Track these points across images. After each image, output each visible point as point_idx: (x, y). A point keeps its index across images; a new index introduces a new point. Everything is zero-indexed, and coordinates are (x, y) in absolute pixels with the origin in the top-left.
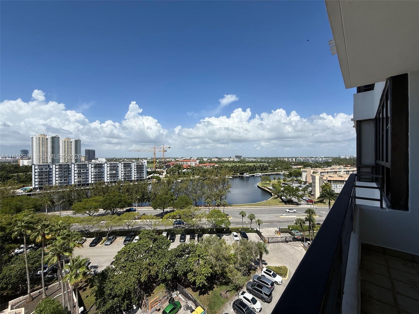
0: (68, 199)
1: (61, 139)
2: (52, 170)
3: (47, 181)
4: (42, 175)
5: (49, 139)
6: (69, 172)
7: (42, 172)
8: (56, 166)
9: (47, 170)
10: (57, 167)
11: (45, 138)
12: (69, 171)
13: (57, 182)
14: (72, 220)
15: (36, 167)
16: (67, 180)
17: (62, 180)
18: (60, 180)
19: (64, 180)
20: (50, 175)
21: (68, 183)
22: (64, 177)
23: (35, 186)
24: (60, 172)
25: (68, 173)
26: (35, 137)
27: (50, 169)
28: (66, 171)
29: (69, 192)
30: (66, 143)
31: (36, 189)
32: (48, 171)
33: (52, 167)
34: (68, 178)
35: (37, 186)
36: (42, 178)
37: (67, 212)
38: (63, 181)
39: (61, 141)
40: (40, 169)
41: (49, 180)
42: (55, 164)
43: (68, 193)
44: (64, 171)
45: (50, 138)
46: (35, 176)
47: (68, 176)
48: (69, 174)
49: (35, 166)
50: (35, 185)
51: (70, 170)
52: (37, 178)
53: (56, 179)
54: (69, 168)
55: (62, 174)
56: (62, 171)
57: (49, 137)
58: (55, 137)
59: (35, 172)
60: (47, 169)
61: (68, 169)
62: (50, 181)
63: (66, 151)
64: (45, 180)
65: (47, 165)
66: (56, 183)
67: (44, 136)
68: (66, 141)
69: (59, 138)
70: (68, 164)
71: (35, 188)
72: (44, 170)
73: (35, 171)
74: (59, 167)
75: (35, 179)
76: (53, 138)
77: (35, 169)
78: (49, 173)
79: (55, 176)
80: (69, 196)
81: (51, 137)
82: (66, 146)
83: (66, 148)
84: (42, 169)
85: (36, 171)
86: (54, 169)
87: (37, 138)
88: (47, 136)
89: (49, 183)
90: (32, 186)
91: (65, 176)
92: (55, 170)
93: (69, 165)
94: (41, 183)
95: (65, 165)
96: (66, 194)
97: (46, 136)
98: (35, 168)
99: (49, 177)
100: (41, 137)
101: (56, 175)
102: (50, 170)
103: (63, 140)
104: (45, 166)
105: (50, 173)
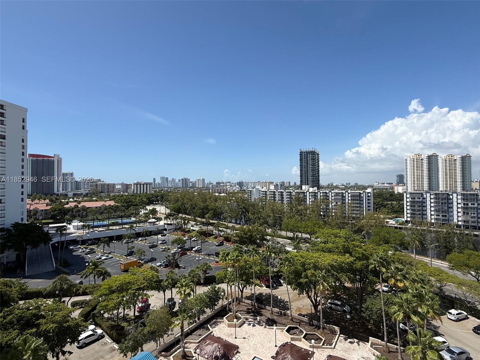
0: (445, 244)
1: (440, 158)
2: (426, 201)
3: (420, 214)
4: (414, 206)
5: (424, 160)
6: (450, 205)
7: (414, 202)
8: (431, 195)
9: (420, 200)
10: (432, 197)
11: (420, 159)
12: (448, 203)
13: (433, 217)
14: (445, 276)
15: (408, 196)
16: (446, 216)
17: (439, 216)
18: (437, 215)
19: (443, 216)
20: (423, 206)
21: (448, 220)
22: (442, 212)
23: (407, 219)
24: (436, 203)
25: (448, 206)
26: (408, 158)
27: (424, 198)
28: (445, 203)
29: (445, 234)
30: (448, 163)
31: (409, 222)
32: (422, 201)
33: (426, 197)
34: (448, 214)
35: (409, 219)
36: (414, 210)
37: (442, 262)
38: (441, 217)
39: (440, 160)
40: (412, 198)
41: (422, 213)
42: (430, 193)
43: (445, 236)
44: (442, 203)
45: (426, 158)
46: (407, 206)
47: (448, 210)
48: (449, 208)
49: (406, 195)
50: (407, 217)
51: (450, 201)
52: (409, 210)
53: (432, 214)
54: (449, 199)
55: (439, 207)
56: (439, 203)
57: (424, 157)
58: (432, 156)
59: (407, 202)
60: (420, 198)
61: (448, 201)
62: (424, 215)
63: (448, 173)
64: (418, 213)
65: (420, 193)
66: (431, 219)
67: (419, 156)
68: (448, 160)
69: (437, 156)
70: (448, 192)
71: (407, 222)
72: (416, 200)
73: (406, 200)
74: (435, 196)
75: (407, 210)
76: (429, 157)
77: (407, 198)
78: (422, 204)
79: (430, 209)
80: (446, 240)
81: (427, 156)
82: (448, 166)
83: (448, 169)
84: (415, 198)
85: (408, 200)
86: (428, 199)
87: (411, 159)
88: (423, 155)
89: (422, 217)
90: (404, 218)
91: (444, 210)
92: (430, 201)
93: (448, 195)
94: (413, 216)
95: (443, 194)
96: (442, 236)
97: (421, 155)
98: (406, 196)
99: (422, 209)
100: (416, 157)
101: (431, 207)
102: (424, 200)
103: (444, 158)
104: (418, 195)
105: (424, 205)
